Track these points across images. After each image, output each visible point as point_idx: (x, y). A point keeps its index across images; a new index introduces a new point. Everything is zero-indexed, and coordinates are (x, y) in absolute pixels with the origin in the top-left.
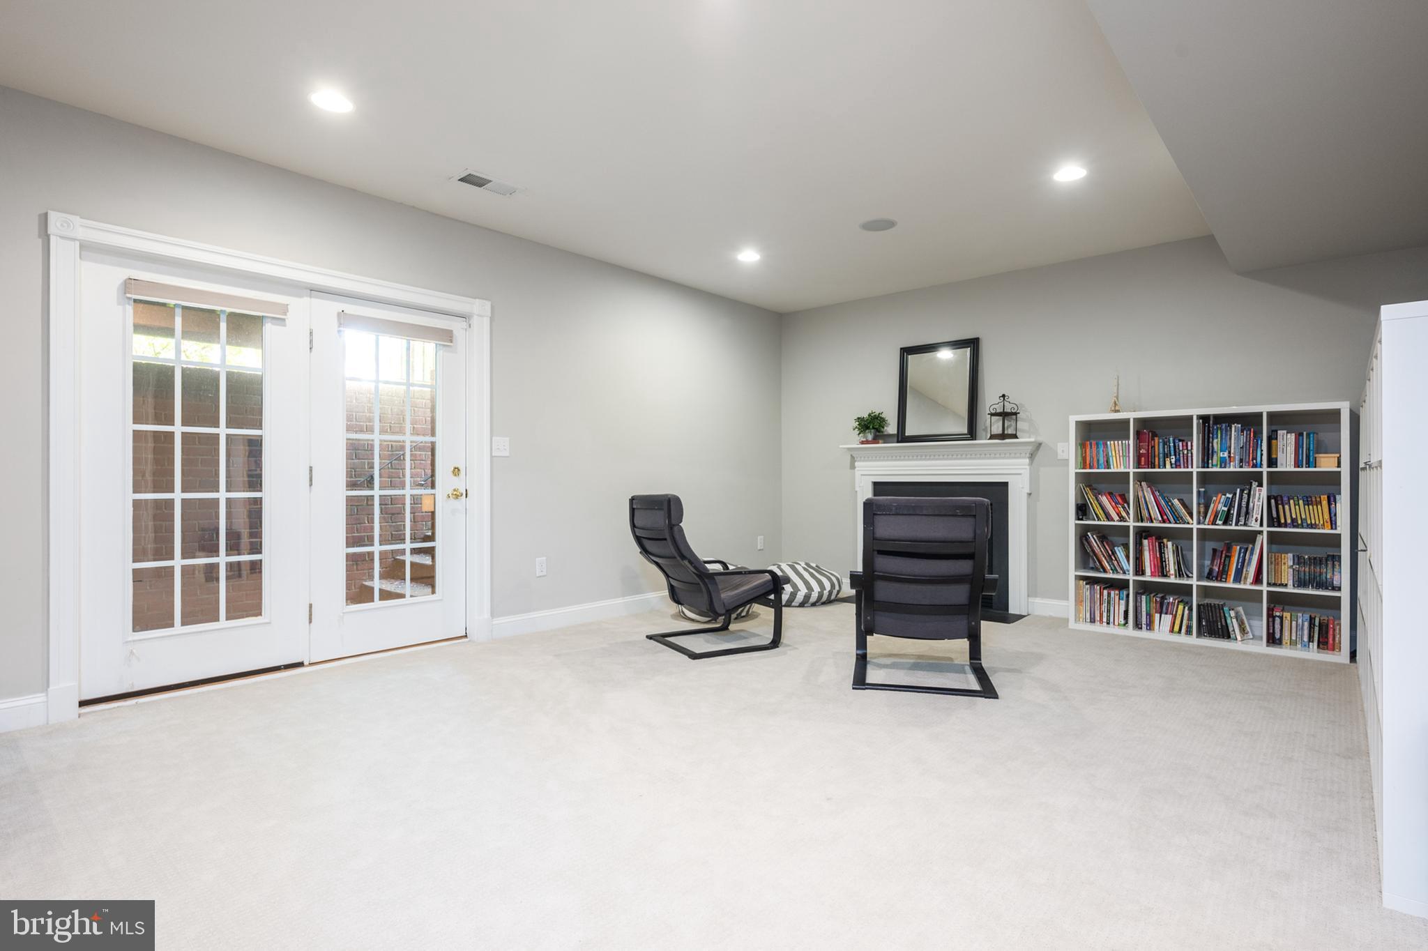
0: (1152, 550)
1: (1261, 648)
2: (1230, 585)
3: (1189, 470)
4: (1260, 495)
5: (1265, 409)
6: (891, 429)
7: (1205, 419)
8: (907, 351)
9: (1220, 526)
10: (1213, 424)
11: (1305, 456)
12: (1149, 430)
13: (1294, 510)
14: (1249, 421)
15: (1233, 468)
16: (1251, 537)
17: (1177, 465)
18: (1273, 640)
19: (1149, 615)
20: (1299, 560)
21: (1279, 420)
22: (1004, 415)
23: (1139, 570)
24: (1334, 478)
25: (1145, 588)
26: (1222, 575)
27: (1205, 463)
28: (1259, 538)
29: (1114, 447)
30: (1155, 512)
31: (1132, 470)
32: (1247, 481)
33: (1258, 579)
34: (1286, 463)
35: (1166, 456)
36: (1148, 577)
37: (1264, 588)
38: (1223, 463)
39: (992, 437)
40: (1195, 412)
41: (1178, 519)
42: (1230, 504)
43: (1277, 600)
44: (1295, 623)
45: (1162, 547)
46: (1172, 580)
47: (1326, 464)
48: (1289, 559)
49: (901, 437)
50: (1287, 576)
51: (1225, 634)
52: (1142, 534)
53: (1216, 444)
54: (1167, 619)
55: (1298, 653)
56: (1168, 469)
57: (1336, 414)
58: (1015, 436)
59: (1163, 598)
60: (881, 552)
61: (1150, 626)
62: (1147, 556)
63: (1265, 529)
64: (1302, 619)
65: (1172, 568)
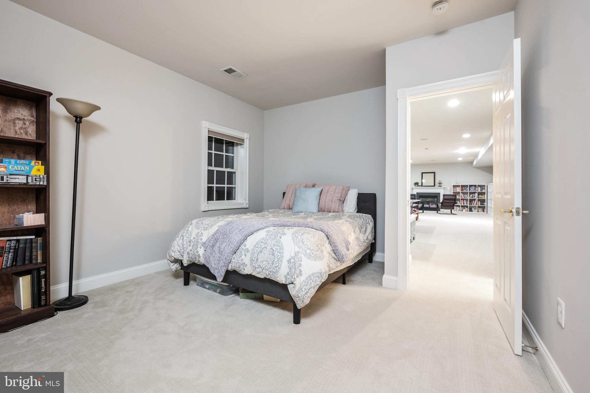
1: (477, 212)
2: (473, 205)
3: (467, 191)
4: (476, 195)
5: (477, 184)
6: (420, 184)
7: (470, 185)
8: (422, 173)
9: (471, 198)
10: (471, 186)
11: (481, 190)
12: (462, 186)
13: (480, 196)
14: (475, 186)
15: (473, 191)
16: (475, 200)
17: (466, 191)
18: (478, 212)
19: (462, 210)
20: (481, 202)
21: (479, 186)
22: (440, 183)
23: (461, 204)
24: (485, 192)
25: (462, 206)
26: (472, 204)
27: (470, 191)
28: (476, 200)
29: (458, 188)
30: (463, 197)
31: (460, 191)
32: (474, 193)
33: (476, 204)
34: (479, 191)
35: (465, 189)
37: (477, 205)
39: (438, 186)
40: (469, 184)
41: (466, 197)
42: (473, 196)
43: (479, 207)
44: (480, 209)
45: (464, 201)
46: (465, 205)
48: (479, 202)
49: (422, 186)
50: (479, 204)
51: (472, 211)
52: (461, 199)
53: (471, 188)
54: (465, 210)
55: (481, 213)
57: (485, 185)
58: (441, 186)
59: (464, 207)
61: (462, 211)
62: (462, 202)
63: (477, 198)
64: (481, 209)
65: (465, 203)
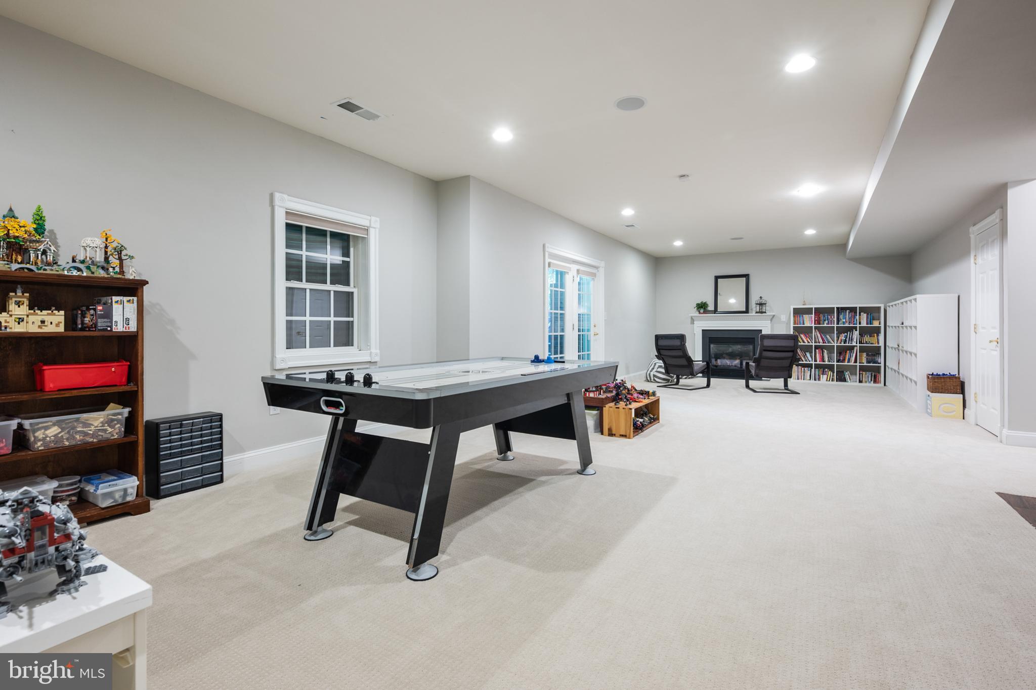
0: (820, 353)
1: (857, 384)
2: (846, 363)
3: (832, 325)
4: (856, 334)
5: (858, 306)
6: (711, 307)
7: (838, 308)
8: (717, 278)
9: (843, 344)
10: (841, 310)
11: (870, 322)
12: (819, 312)
13: (867, 338)
14: (853, 310)
15: (847, 325)
16: (852, 348)
17: (828, 324)
18: (860, 381)
19: (819, 376)
20: (867, 355)
21: (863, 310)
22: (761, 304)
23: (816, 361)
24: (879, 328)
25: (817, 366)
26: (844, 361)
27: (838, 324)
28: (855, 348)
29: (806, 317)
30: (821, 340)
31: (813, 325)
32: (851, 329)
33: (856, 362)
34: (864, 324)
35: (825, 320)
36: (818, 362)
37: (858, 364)
38: (844, 323)
39: (756, 313)
40: (835, 306)
41: (829, 342)
42: (846, 337)
43: (863, 369)
44: (867, 375)
45: (823, 352)
46: (827, 363)
47: (876, 324)
48: (864, 355)
49: (715, 311)
50: (864, 360)
51: (844, 380)
52: (816, 347)
53: (841, 317)
54: (825, 376)
55: (867, 384)
56: (825, 325)
57: (879, 308)
58: (765, 312)
59: (824, 370)
60: (765, 350)
61: (819, 379)
62: (818, 355)
63: (858, 345)
64: (869, 374)
65: (826, 359)
